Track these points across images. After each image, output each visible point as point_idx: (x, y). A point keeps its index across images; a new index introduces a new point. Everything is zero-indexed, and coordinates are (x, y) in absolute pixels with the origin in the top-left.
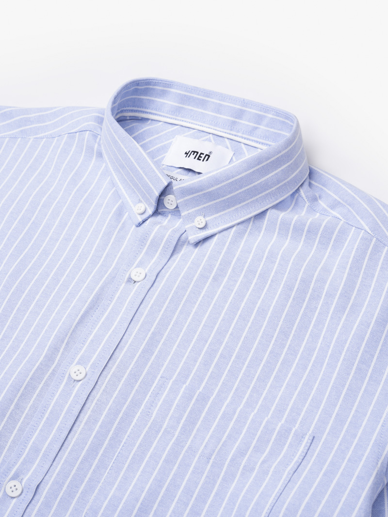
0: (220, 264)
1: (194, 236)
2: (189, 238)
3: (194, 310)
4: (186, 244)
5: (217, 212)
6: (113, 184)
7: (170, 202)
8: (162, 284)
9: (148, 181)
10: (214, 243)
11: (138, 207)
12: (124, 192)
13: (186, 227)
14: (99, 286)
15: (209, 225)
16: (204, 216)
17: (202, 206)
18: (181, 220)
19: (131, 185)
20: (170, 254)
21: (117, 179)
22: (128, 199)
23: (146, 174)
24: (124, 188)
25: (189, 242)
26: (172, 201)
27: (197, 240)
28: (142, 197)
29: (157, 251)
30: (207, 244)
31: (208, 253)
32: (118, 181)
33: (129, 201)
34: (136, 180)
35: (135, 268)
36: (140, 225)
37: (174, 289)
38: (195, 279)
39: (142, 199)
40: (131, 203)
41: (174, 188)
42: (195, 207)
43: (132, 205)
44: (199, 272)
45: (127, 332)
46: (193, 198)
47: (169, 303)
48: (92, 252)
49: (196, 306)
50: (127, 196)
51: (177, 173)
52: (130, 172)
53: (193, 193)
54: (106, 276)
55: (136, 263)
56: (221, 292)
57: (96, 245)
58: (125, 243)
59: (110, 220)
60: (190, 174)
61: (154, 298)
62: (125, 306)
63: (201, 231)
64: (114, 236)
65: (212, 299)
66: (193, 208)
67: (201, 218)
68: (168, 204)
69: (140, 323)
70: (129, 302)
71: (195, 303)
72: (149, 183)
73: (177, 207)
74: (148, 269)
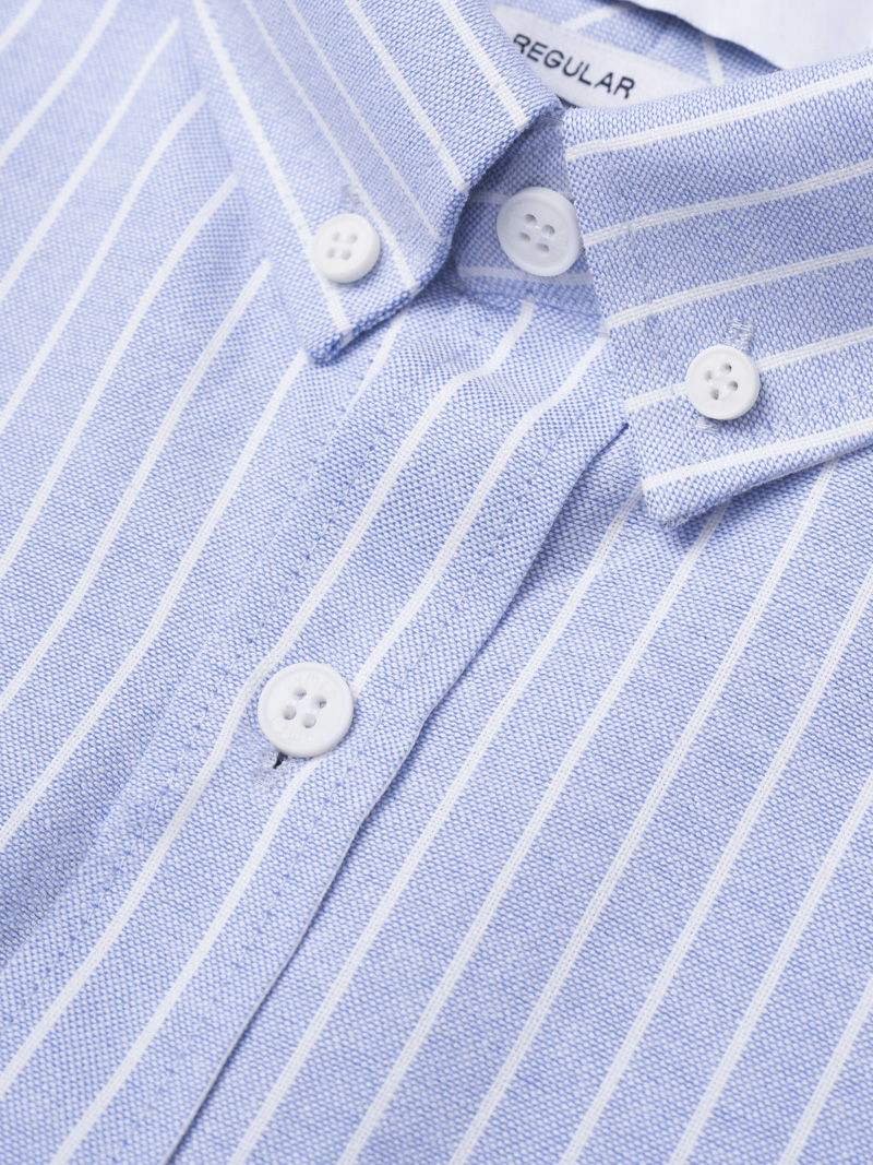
0: (839, 681)
1: (680, 473)
2: (649, 484)
3: (656, 994)
4: (622, 514)
5: (838, 326)
6: (192, 73)
7: (535, 229)
8: (456, 789)
9: (403, 86)
10: (802, 524)
11: (336, 237)
12: (257, 133)
13: (633, 405)
14: (55, 768)
15: (781, 405)
16: (751, 343)
17: (741, 282)
18: (598, 347)
19: (301, 92)
20: (516, 575)
21: (215, 42)
22: (277, 174)
23: (394, 47)
24: (256, 105)
25: (641, 505)
26: (551, 230)
27: (694, 501)
28: (364, 180)
29: (431, 548)
30: (756, 528)
31: (764, 596)
32: (222, 56)
33: (283, 189)
34: (329, 68)
35: (290, 658)
36: (336, 352)
37: (534, 826)
38: (670, 768)
39: (358, 189)
40: (291, 204)
41: (571, 154)
42: (695, 282)
43: (298, 219)
44: (696, 722)
45: (206, 1125)
46: (691, 228)
47: (496, 926)
48: (31, 516)
49: (671, 966)
50: (271, 160)
51: (590, 31)
52: (299, 17)
53: (690, 197)
54: (105, 699)
55: (300, 620)
56: (839, 875)
57: (55, 471)
58: (238, 472)
59: (156, 309)
60: (669, 42)
61: (400, 882)
62: (210, 937)
63: (726, 438)
64: (172, 417)
65: (779, 923)
66: (680, 285)
67: (731, 353)
68: (524, 244)
69: (296, 1061)
70: (239, 912)
71: (666, 940)
72: (411, 100)
73: (580, 265)
74: (368, 668)
